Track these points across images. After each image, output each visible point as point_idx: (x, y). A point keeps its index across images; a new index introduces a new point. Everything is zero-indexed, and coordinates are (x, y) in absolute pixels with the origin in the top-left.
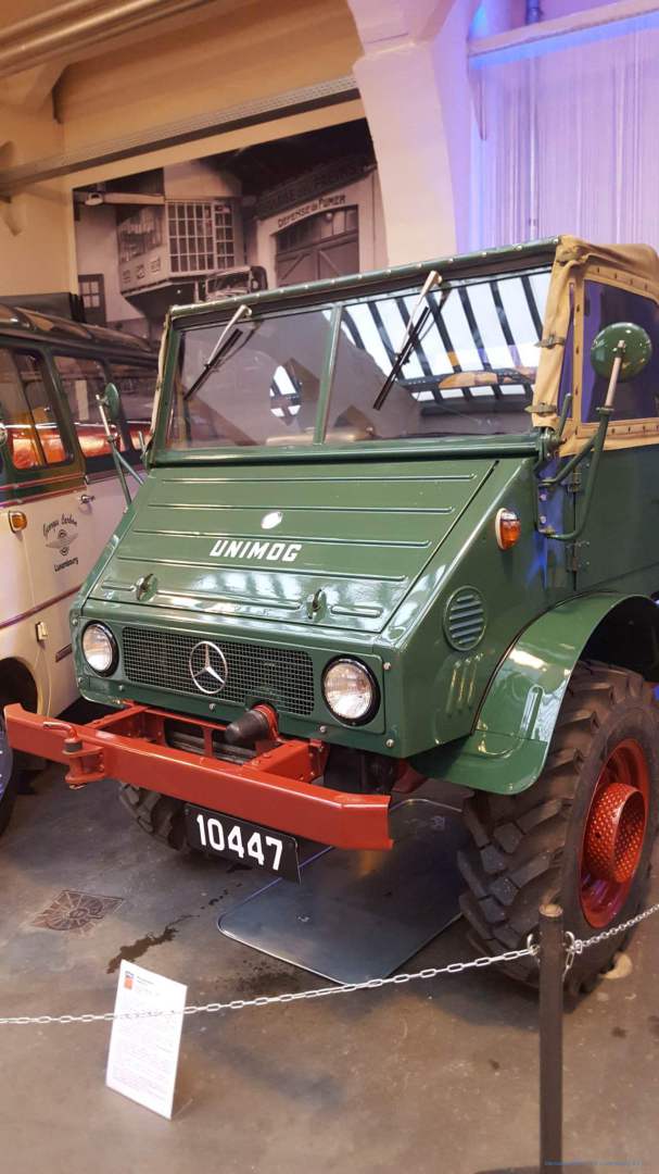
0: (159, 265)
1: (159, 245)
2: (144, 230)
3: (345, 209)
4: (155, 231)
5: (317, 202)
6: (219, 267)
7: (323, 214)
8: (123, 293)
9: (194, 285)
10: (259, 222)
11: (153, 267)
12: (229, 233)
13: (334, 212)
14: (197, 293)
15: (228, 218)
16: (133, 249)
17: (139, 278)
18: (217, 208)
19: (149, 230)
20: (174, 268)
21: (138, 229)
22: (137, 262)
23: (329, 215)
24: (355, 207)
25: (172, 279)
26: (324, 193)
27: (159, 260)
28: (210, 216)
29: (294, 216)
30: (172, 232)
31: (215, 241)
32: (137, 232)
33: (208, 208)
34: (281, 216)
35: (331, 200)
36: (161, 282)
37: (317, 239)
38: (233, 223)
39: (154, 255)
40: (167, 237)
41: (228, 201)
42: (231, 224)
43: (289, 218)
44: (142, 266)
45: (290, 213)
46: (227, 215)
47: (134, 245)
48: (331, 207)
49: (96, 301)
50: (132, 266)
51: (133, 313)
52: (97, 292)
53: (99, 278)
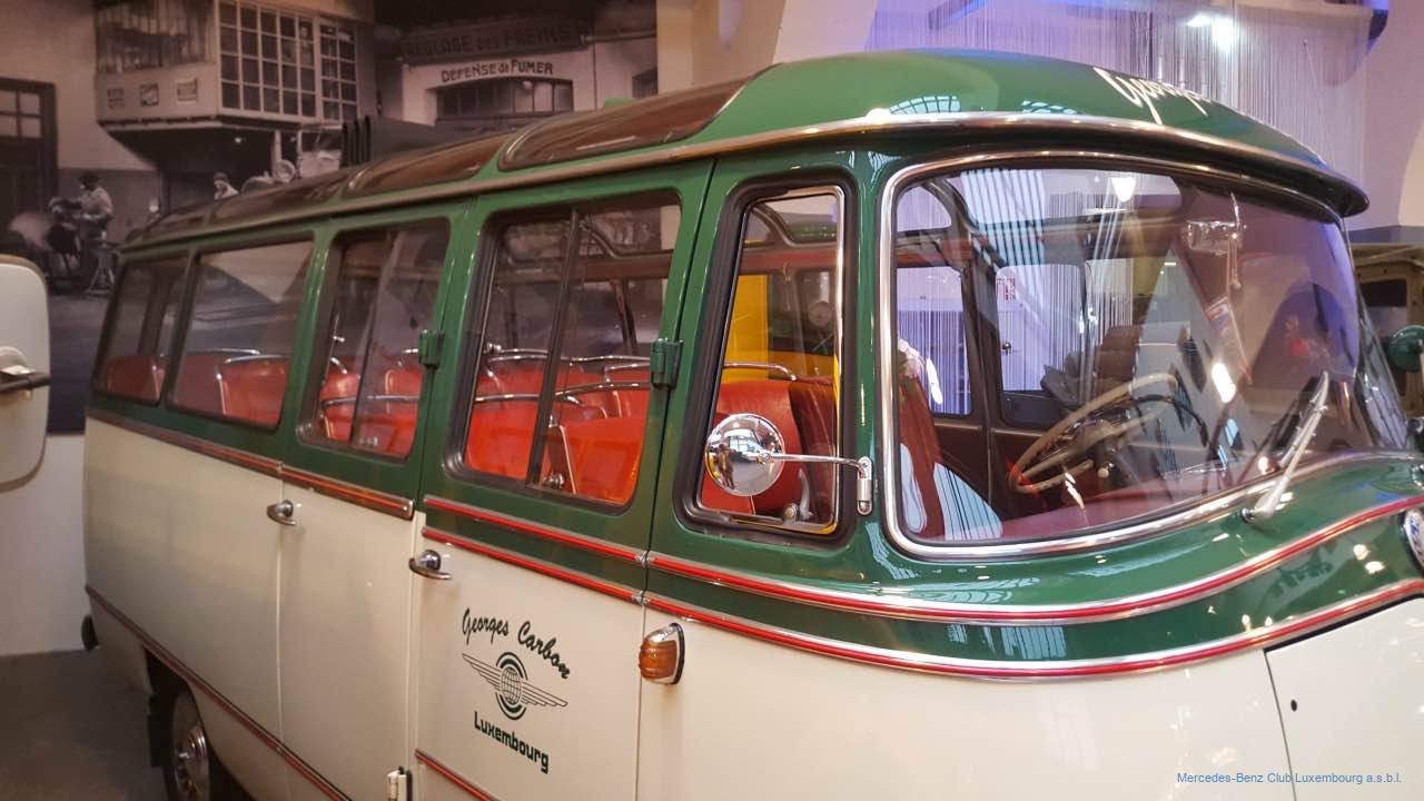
0: (195, 91)
1: (196, 59)
2: (163, 28)
3: (554, 82)
4: (188, 37)
5: (508, 62)
6: (326, 115)
7: (518, 81)
8: (102, 123)
9: (272, 136)
10: (406, 66)
11: (179, 92)
12: (348, 71)
13: (535, 81)
14: (278, 149)
15: (347, 50)
16: (133, 55)
17: (144, 103)
18: (323, 29)
19: (173, 32)
20: (230, 97)
22: (144, 78)
23: (528, 84)
24: (570, 83)
25: (220, 118)
26: (524, 54)
27: (196, 82)
28: (310, 36)
29: (471, 72)
30: (228, 41)
31: (319, 77)
32: (144, 29)
33: (309, 26)
34: (448, 68)
35: (531, 65)
36: (194, 119)
37: (508, 111)
38: (356, 57)
39: (183, 75)
40: (215, 51)
41: (346, 25)
42: (352, 57)
43: (460, 72)
44: (155, 87)
45: (462, 66)
46: (343, 44)
47: (136, 49)
48: (531, 74)
49: (32, 129)
50: (130, 82)
51: (128, 161)
52: (37, 112)
53: (45, 91)
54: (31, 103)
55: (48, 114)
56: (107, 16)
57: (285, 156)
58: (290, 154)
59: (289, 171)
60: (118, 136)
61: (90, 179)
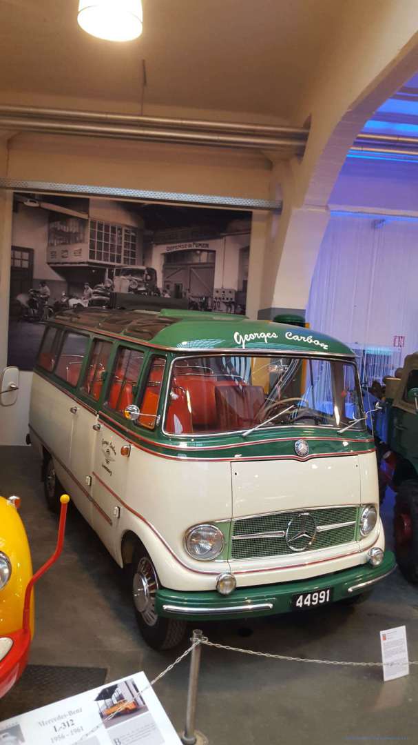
0: (80, 253)
1: (81, 241)
2: (71, 230)
3: (208, 251)
4: (79, 233)
5: (191, 243)
6: (125, 263)
7: (196, 250)
8: (49, 263)
9: (105, 270)
10: (154, 245)
11: (75, 253)
12: (133, 247)
13: (201, 251)
14: (107, 275)
15: (134, 239)
16: (60, 239)
17: (63, 257)
18: (126, 231)
19: (74, 231)
20: (92, 256)
21: (66, 229)
22: (64, 247)
23: (198, 252)
24: (214, 252)
25: (88, 263)
26: (198, 240)
27: (81, 250)
28: (121, 234)
29: (177, 247)
30: (92, 236)
31: (123, 249)
32: (65, 230)
33: (120, 229)
34: (169, 246)
35: (200, 245)
36: (80, 263)
37: (189, 262)
38: (137, 241)
39: (77, 247)
40: (88, 238)
41: (134, 230)
42: (135, 241)
43: (174, 247)
44: (67, 251)
45: (175, 245)
46: (132, 236)
47: (61, 237)
48: (200, 248)
49: (26, 264)
50: (58, 249)
51: (55, 277)
52: (27, 258)
53: (30, 251)
54: (26, 255)
55: (31, 260)
56: (52, 225)
57: (109, 277)
58: (111, 277)
59: (110, 282)
60: (53, 268)
61: (44, 283)
